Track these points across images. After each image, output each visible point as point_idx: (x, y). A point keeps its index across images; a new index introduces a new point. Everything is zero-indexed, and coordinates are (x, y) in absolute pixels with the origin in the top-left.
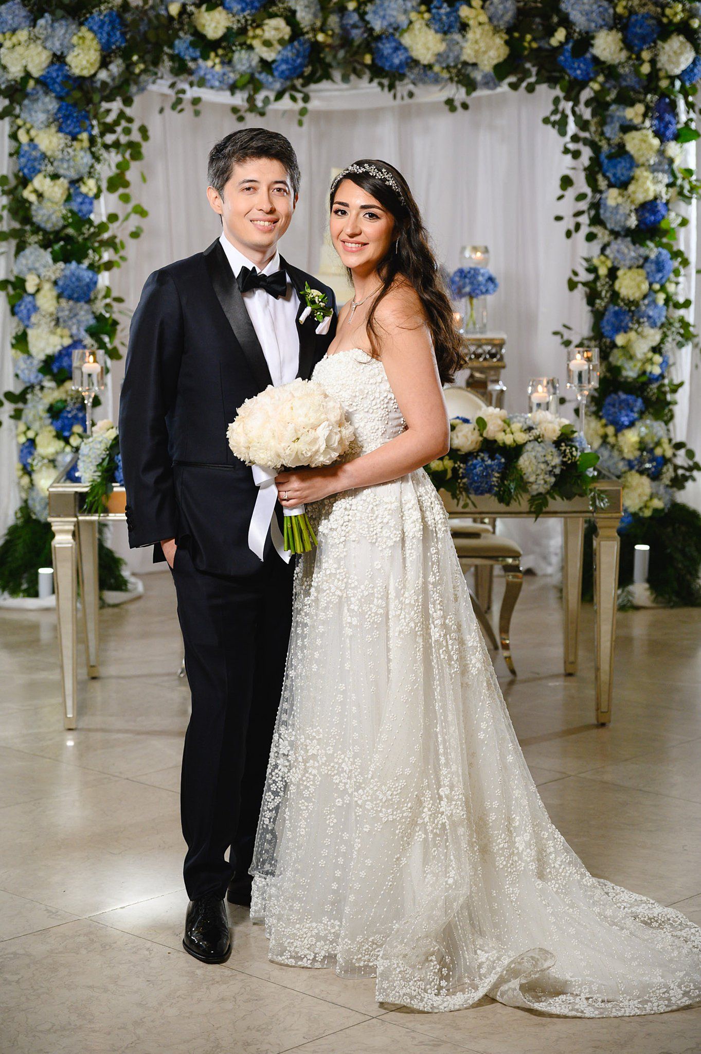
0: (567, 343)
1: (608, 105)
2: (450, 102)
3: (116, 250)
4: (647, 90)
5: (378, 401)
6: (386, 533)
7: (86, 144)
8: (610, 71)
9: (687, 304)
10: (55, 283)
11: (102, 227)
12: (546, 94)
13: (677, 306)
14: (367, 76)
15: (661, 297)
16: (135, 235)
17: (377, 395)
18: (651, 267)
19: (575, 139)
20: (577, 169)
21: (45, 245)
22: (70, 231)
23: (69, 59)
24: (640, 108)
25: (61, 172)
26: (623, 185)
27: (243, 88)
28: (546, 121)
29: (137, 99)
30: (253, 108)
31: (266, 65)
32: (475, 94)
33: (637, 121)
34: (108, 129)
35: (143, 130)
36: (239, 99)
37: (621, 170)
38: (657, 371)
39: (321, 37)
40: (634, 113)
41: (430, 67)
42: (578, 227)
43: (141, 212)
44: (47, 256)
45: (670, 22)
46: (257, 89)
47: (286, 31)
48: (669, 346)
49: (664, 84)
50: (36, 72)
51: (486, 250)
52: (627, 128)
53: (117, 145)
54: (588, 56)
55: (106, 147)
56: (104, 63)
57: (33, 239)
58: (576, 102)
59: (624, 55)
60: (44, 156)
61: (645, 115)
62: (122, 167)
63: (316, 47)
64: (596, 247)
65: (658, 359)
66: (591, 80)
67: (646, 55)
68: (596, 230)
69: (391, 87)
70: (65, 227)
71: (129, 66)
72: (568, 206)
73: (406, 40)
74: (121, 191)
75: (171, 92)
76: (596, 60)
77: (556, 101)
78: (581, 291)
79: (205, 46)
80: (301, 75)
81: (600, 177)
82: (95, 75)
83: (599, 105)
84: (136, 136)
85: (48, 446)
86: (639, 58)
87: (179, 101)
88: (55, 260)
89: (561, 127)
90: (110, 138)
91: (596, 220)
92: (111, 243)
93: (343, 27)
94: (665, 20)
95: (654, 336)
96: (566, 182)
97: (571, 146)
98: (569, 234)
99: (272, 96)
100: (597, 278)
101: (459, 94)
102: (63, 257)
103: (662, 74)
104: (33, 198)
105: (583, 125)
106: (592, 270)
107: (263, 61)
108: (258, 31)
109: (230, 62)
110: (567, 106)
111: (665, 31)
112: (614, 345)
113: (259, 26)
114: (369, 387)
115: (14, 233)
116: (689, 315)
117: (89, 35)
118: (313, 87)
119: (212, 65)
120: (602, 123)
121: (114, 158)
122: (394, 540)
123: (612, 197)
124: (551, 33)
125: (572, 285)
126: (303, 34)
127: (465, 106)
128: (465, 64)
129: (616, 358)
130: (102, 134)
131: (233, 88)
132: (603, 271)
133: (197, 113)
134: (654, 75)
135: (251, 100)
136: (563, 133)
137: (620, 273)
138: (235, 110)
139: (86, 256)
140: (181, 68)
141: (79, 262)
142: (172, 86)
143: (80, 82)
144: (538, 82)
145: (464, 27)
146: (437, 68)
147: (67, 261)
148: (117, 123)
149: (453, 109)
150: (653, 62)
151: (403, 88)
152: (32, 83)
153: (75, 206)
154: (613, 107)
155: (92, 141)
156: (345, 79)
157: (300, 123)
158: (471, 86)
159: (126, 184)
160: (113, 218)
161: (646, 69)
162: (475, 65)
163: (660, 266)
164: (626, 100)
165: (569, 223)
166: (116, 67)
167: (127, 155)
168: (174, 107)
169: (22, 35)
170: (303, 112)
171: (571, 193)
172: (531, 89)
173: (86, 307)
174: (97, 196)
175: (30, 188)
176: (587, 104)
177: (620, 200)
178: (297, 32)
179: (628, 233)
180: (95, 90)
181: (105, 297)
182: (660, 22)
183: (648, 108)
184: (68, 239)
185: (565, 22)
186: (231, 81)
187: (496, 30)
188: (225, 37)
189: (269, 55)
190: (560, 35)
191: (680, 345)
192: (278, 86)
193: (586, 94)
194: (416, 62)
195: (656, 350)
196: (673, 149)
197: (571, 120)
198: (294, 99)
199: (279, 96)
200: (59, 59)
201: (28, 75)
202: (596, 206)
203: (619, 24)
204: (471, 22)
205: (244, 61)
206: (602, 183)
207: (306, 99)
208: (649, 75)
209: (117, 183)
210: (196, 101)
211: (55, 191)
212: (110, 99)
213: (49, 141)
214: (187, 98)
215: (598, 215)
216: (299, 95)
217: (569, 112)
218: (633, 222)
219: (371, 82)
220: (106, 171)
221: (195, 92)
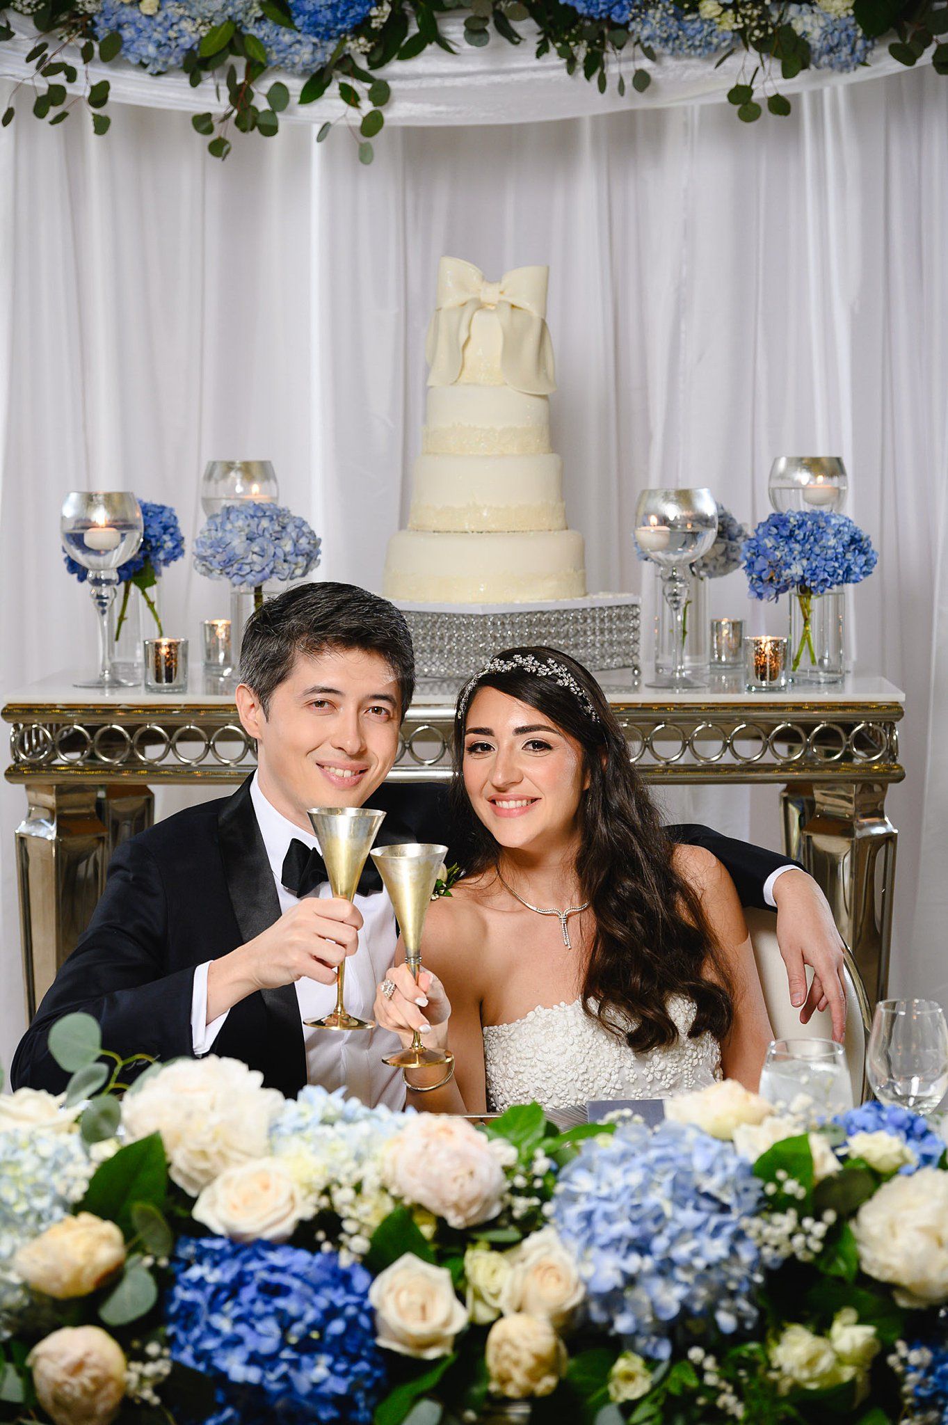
2: (740, 95)
46: (256, 69)
69: (594, 65)
75: (33, 73)
87: (56, 95)
99: (295, 85)
118: (396, 67)
131: (193, 65)
133: (102, 125)
135: (240, 96)
138: (203, 122)
142: (37, 54)
151: (619, 65)
168: (40, 109)
170: (372, 125)
186: (186, 42)
192: (306, 53)
198: (349, 96)
199: (313, 91)
207: (381, 94)
210: (98, 95)
214: (80, 89)
216: (361, 88)
219: (542, 51)
221: (96, 73)
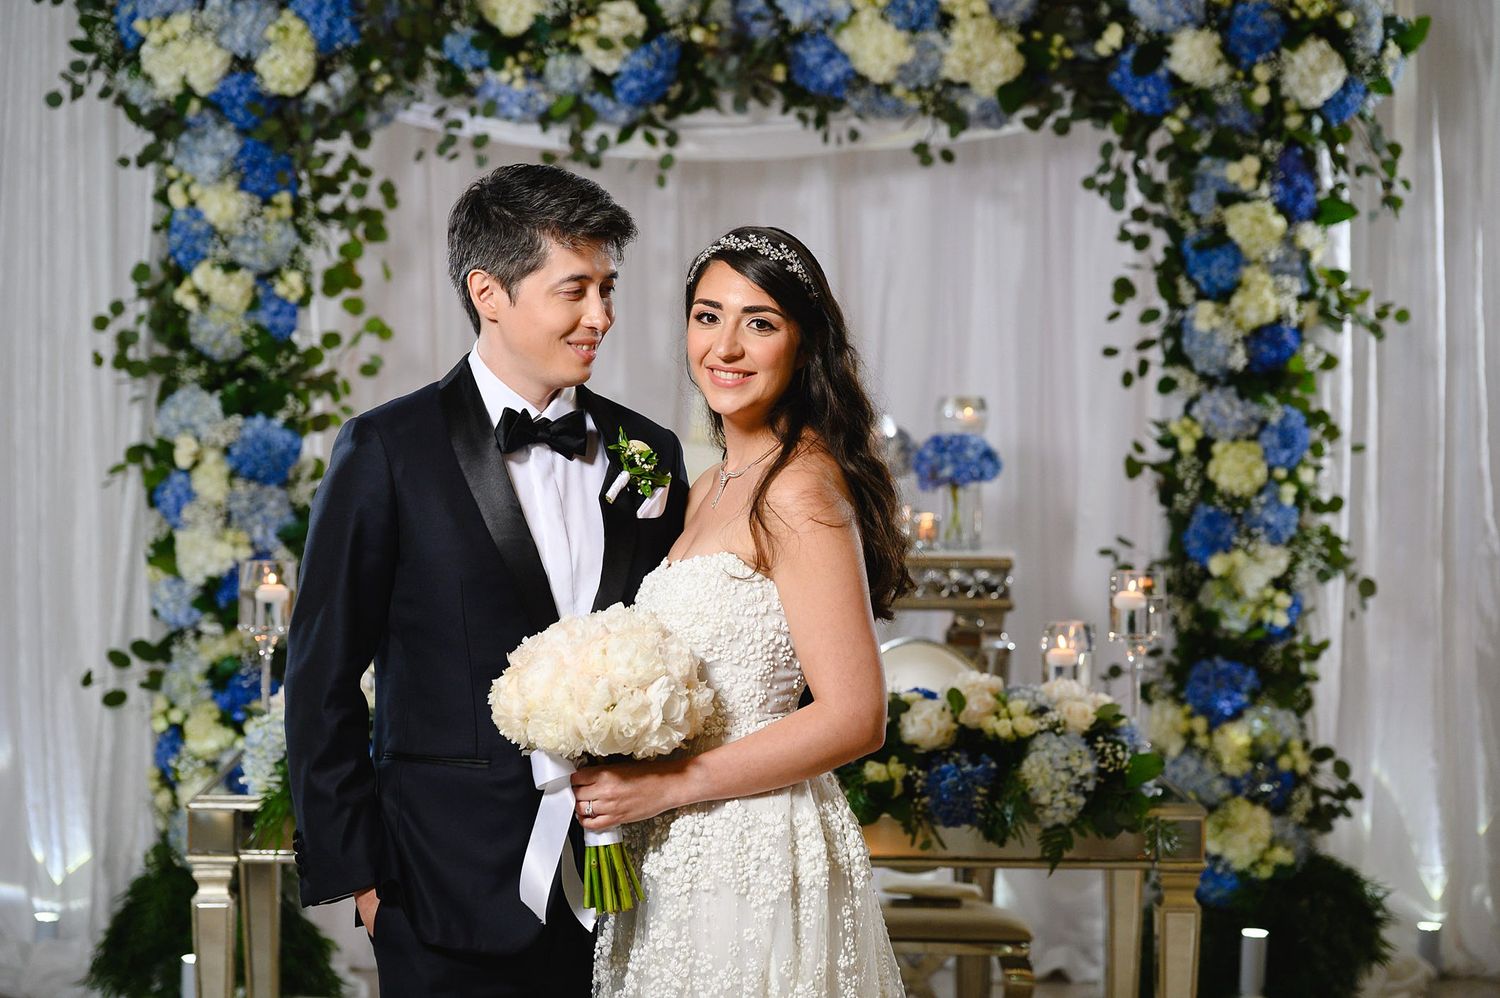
0: (1124, 569)
1: (1195, 158)
2: (921, 150)
3: (336, 396)
4: (1265, 133)
5: (759, 647)
6: (765, 877)
7: (287, 211)
8: (1200, 100)
9: (1336, 504)
10: (227, 451)
11: (313, 356)
12: (1089, 137)
13: (1319, 507)
14: (778, 102)
15: (1288, 493)
16: (369, 370)
17: (757, 636)
18: (1270, 439)
19: (1139, 215)
20: (1141, 267)
21: (210, 385)
22: (255, 361)
23: (261, 65)
24: (1252, 164)
25: (243, 258)
26: (1222, 296)
27: (561, 119)
28: (1089, 183)
29: (378, 137)
30: (578, 153)
31: (602, 81)
32: (965, 136)
33: (1248, 185)
34: (328, 186)
35: (388, 191)
36: (556, 139)
37: (1218, 269)
38: (1282, 620)
39: (698, 35)
40: (1241, 172)
41: (886, 88)
42: (1144, 367)
43: (382, 331)
44: (213, 403)
45: (1304, 17)
46: (585, 123)
47: (638, 23)
48: (1303, 576)
49: (1293, 122)
50: (203, 87)
51: (982, 405)
52: (1230, 197)
53: (340, 213)
54: (1161, 73)
55: (323, 217)
56: (321, 74)
57: (190, 374)
58: (1142, 152)
59: (1223, 73)
60: (213, 231)
61: (1260, 176)
62: (350, 252)
63: (690, 51)
64: (1176, 403)
65: (1283, 600)
66: (1167, 113)
67: (1262, 73)
68: (1175, 373)
69: (821, 122)
70: (246, 354)
71: (365, 78)
72: (1128, 331)
73: (846, 41)
74: (347, 293)
75: (437, 125)
76: (1175, 80)
77: (1107, 150)
78: (1148, 479)
79: (498, 46)
80: (663, 99)
81: (1182, 282)
82: (304, 93)
83: (1181, 157)
84: (374, 199)
85: (206, 738)
86: (1249, 77)
87: (451, 140)
88: (228, 411)
89: (1115, 194)
90: (329, 203)
91: (1176, 357)
92: (327, 384)
93: (736, 18)
94: (1294, 14)
95: (1276, 561)
96: (1124, 289)
97: (1135, 228)
98: (1127, 380)
99: (613, 134)
100: (1178, 456)
101: (939, 135)
102: (240, 405)
103: (1290, 106)
104: (190, 303)
105: (1154, 192)
106: (1168, 442)
107: (597, 75)
108: (590, 23)
109: (539, 75)
110: (1125, 159)
111: (1295, 33)
112: (1206, 575)
113: (591, 13)
114: (743, 620)
115: (158, 365)
116: (1340, 524)
117: (297, 25)
118: (685, 119)
119: (508, 79)
120: (1186, 189)
121: (336, 236)
122: (780, 890)
123: (1203, 316)
124: (1096, 31)
125: (1133, 469)
126: (667, 28)
127: (948, 156)
128: (949, 84)
129: (1211, 597)
130: (316, 196)
131: (545, 120)
132: (1187, 445)
133: (480, 161)
134: (1277, 106)
135: (576, 140)
136: (1117, 204)
137: (1217, 448)
139: (282, 405)
140: (455, 84)
141: (270, 415)
142: (440, 113)
143: (281, 106)
144: (1075, 117)
145: (945, 21)
146: (899, 90)
147: (248, 412)
148: (342, 176)
149: (926, 161)
150: (1274, 85)
151: (840, 123)
152: (194, 105)
153: (264, 318)
154: (1206, 162)
155: (298, 206)
156: (738, 106)
157: (661, 182)
158: (958, 121)
159: (356, 282)
160: (331, 339)
161: (1261, 96)
162: (965, 86)
163: (1287, 438)
164: (1227, 149)
165: (1129, 360)
166: (342, 80)
167: (359, 233)
168: (441, 151)
169: (181, 23)
170: (666, 162)
171: (1132, 309)
172: (1062, 128)
173: (279, 493)
174: (304, 301)
175: (186, 285)
176: (1161, 155)
177: (1217, 321)
178: (656, 25)
179: (1231, 378)
180: (302, 118)
181: (314, 476)
182: (1285, 17)
183: (1265, 163)
184: (252, 374)
185: (1121, 14)
186: (541, 108)
187: (1002, 27)
188: (531, 33)
189: (608, 64)
190: (1113, 36)
191: (1324, 577)
192: (622, 116)
193: (1158, 140)
194: (862, 80)
195: (1281, 583)
196: (1309, 234)
197: (1132, 182)
198: (651, 140)
199: (625, 134)
200: (243, 65)
201: (188, 92)
202: (1175, 331)
203: (1215, 18)
204: (959, 13)
205: (563, 73)
206: (1186, 292)
207: (672, 140)
208: (1267, 108)
209: (341, 279)
210: (480, 141)
211: (231, 291)
212: (330, 134)
213: (222, 205)
214: (466, 137)
215: (1178, 347)
216: (659, 134)
217: (1128, 169)
218: (1239, 360)
219: (784, 112)
220: (321, 259)
221: (479, 124)
